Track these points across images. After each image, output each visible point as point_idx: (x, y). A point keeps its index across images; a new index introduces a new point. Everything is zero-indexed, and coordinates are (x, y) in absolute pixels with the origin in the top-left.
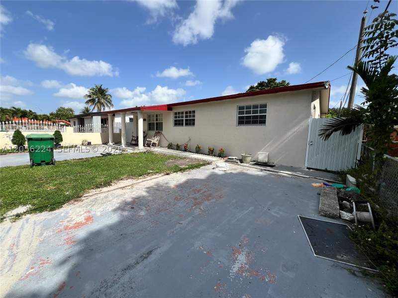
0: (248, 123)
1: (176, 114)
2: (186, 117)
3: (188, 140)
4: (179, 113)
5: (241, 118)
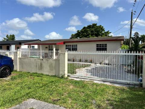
0: (100, 50)
1: (66, 45)
2: (72, 47)
4: (68, 45)
5: (97, 48)
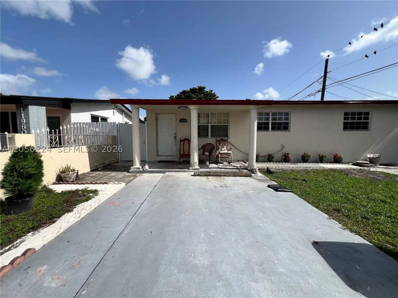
0: (352, 128)
2: (273, 119)
3: (280, 148)
5: (345, 123)
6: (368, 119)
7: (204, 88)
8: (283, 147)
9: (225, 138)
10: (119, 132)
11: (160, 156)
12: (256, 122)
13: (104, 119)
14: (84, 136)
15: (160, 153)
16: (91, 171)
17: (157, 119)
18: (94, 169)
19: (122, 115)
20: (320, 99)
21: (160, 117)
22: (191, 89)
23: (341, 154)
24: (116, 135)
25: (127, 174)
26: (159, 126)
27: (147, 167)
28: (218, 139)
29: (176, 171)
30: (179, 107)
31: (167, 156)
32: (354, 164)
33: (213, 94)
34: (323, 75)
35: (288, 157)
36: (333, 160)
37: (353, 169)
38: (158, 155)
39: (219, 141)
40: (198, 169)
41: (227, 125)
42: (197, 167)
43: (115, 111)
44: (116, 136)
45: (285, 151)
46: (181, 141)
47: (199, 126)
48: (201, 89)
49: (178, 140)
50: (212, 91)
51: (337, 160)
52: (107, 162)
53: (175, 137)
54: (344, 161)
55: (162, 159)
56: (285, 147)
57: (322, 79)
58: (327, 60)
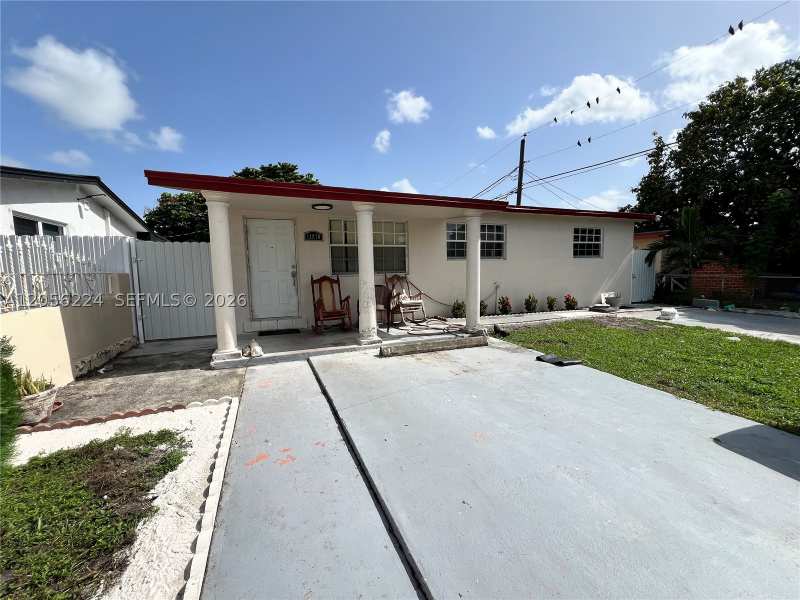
0: (582, 253)
1: (450, 227)
4: (462, 227)
5: (575, 246)
6: (598, 239)
7: (295, 168)
8: (497, 287)
9: (402, 275)
10: (135, 265)
11: (260, 320)
12: (480, 241)
13: (53, 229)
14: (46, 275)
15: (259, 314)
16: (78, 379)
17: (247, 232)
18: (85, 372)
19: (104, 218)
20: (515, 204)
21: (253, 225)
22: (263, 168)
23: (575, 295)
24: (128, 271)
25: (208, 373)
26: (252, 247)
27: (257, 350)
28: (389, 275)
29: (333, 352)
30: (314, 206)
31: (277, 319)
32: (591, 310)
33: (313, 182)
34: (518, 165)
35: (507, 304)
36: (565, 305)
37: (600, 318)
38: (253, 319)
39: (391, 279)
40: (379, 342)
41: (404, 248)
42: (376, 338)
43: (85, 207)
44: (128, 275)
45: (501, 294)
46: (313, 282)
47: (375, 250)
48: (288, 170)
49: (305, 280)
50: (312, 176)
51: (571, 305)
52: (114, 349)
53: (294, 275)
54: (579, 305)
55: (266, 326)
56: (502, 286)
57: (517, 173)
58: (523, 142)
